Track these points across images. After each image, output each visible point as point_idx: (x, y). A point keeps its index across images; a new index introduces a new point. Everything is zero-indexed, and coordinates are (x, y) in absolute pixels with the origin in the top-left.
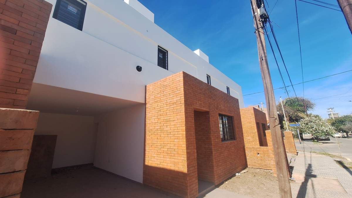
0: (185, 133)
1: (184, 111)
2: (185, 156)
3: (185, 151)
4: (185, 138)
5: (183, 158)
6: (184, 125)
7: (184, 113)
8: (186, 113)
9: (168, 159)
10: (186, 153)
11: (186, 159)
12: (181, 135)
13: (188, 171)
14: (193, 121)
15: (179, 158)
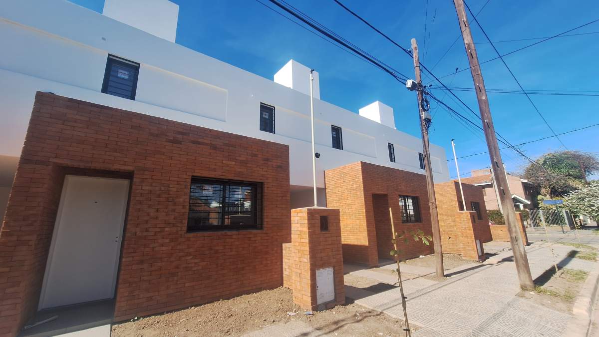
0: (365, 214)
1: (363, 196)
2: (366, 233)
3: (366, 229)
4: (365, 219)
5: (364, 235)
6: (364, 208)
7: (363, 198)
8: (365, 198)
9: (351, 236)
10: (366, 231)
11: (367, 235)
12: (362, 216)
13: (369, 244)
14: (372, 204)
15: (361, 235)
